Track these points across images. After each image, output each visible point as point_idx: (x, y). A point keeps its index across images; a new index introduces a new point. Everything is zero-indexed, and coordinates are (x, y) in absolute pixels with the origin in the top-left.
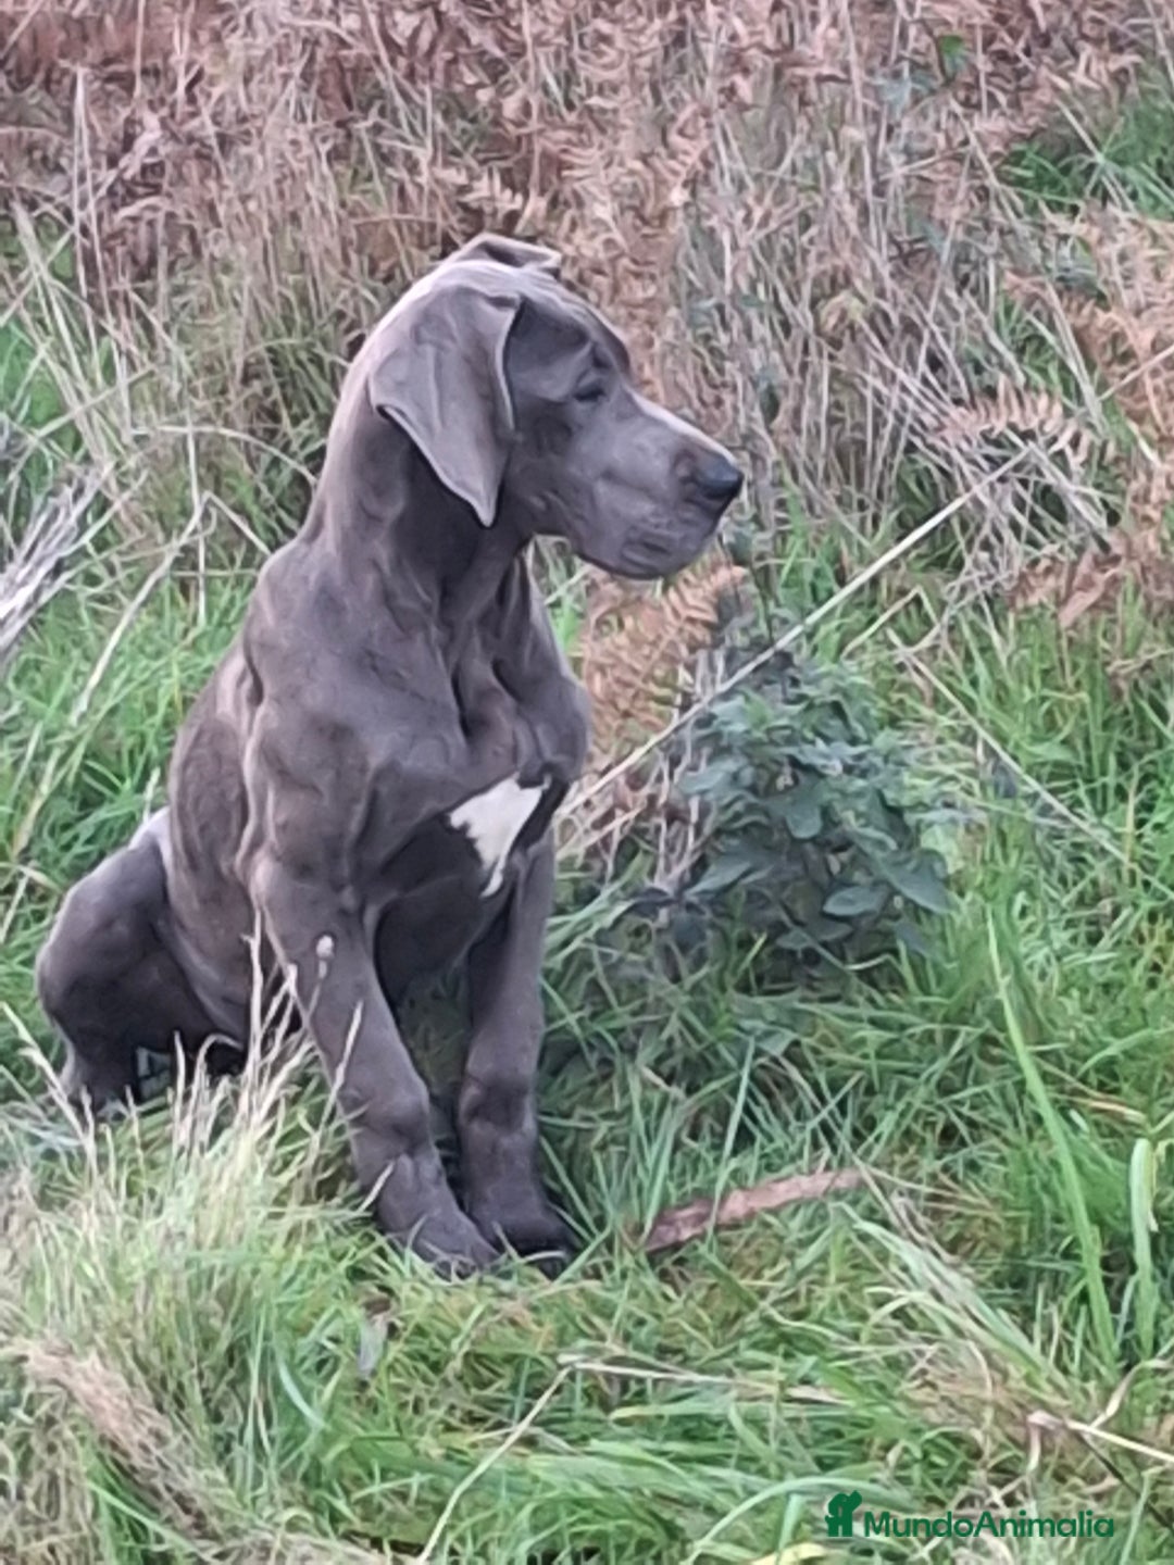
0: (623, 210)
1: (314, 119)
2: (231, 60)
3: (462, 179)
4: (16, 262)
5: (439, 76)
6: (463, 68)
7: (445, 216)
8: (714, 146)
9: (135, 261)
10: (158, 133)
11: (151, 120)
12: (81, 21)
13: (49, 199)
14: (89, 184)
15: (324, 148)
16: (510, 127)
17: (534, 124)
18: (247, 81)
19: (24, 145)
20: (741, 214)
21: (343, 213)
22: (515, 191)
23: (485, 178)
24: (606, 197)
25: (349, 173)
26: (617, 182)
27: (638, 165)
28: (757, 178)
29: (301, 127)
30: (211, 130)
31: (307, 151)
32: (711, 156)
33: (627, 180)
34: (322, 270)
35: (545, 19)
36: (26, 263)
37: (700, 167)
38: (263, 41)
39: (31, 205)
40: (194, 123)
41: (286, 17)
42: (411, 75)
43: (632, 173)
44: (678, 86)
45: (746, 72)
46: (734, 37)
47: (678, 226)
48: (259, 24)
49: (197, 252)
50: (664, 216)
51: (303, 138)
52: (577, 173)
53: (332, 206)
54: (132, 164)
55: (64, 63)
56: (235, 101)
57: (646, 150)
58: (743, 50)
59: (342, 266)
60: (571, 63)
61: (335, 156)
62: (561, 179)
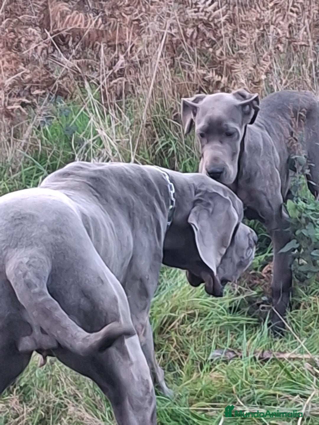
0: (248, 80)
1: (165, 56)
2: (143, 40)
3: (205, 72)
4: (85, 95)
5: (199, 45)
6: (205, 43)
7: (200, 82)
8: (272, 63)
9: (116, 95)
10: (123, 61)
11: (122, 57)
12: (102, 31)
13: (93, 79)
14: (104, 74)
15: (168, 64)
16: (218, 58)
17: (224, 57)
18: (148, 46)
19: (86, 64)
20: (279, 81)
21: (173, 82)
22: (219, 75)
23: (211, 72)
24: (243, 77)
25: (174, 71)
26: (246, 73)
27: (252, 69)
28: (284, 72)
29: (162, 59)
30: (138, 60)
31: (163, 65)
32: (272, 66)
33: (249, 72)
34: (167, 97)
35: (227, 29)
36: (87, 95)
37: (269, 68)
38: (152, 35)
39: (88, 80)
40: (133, 58)
41: (158, 29)
42: (192, 44)
43: (250, 70)
44: (262, 47)
45: (281, 43)
46: (278, 34)
47: (263, 85)
48: (151, 31)
49: (134, 92)
50: (259, 82)
51: (162, 62)
52: (236, 70)
53: (170, 80)
54: (117, 68)
55: (97, 43)
56: (145, 52)
57: (254, 64)
58: (281, 38)
59: (173, 95)
60: (234, 41)
61: (171, 66)
62: (231, 72)
